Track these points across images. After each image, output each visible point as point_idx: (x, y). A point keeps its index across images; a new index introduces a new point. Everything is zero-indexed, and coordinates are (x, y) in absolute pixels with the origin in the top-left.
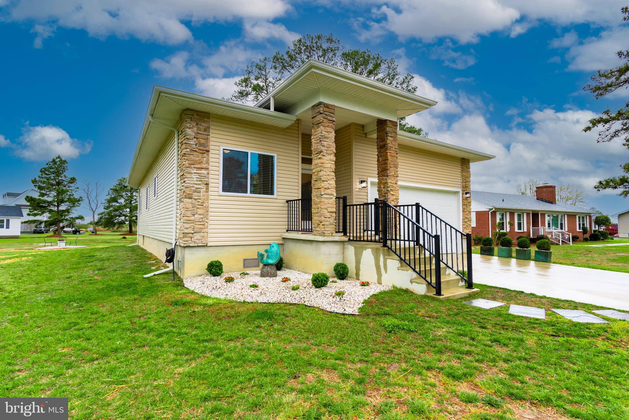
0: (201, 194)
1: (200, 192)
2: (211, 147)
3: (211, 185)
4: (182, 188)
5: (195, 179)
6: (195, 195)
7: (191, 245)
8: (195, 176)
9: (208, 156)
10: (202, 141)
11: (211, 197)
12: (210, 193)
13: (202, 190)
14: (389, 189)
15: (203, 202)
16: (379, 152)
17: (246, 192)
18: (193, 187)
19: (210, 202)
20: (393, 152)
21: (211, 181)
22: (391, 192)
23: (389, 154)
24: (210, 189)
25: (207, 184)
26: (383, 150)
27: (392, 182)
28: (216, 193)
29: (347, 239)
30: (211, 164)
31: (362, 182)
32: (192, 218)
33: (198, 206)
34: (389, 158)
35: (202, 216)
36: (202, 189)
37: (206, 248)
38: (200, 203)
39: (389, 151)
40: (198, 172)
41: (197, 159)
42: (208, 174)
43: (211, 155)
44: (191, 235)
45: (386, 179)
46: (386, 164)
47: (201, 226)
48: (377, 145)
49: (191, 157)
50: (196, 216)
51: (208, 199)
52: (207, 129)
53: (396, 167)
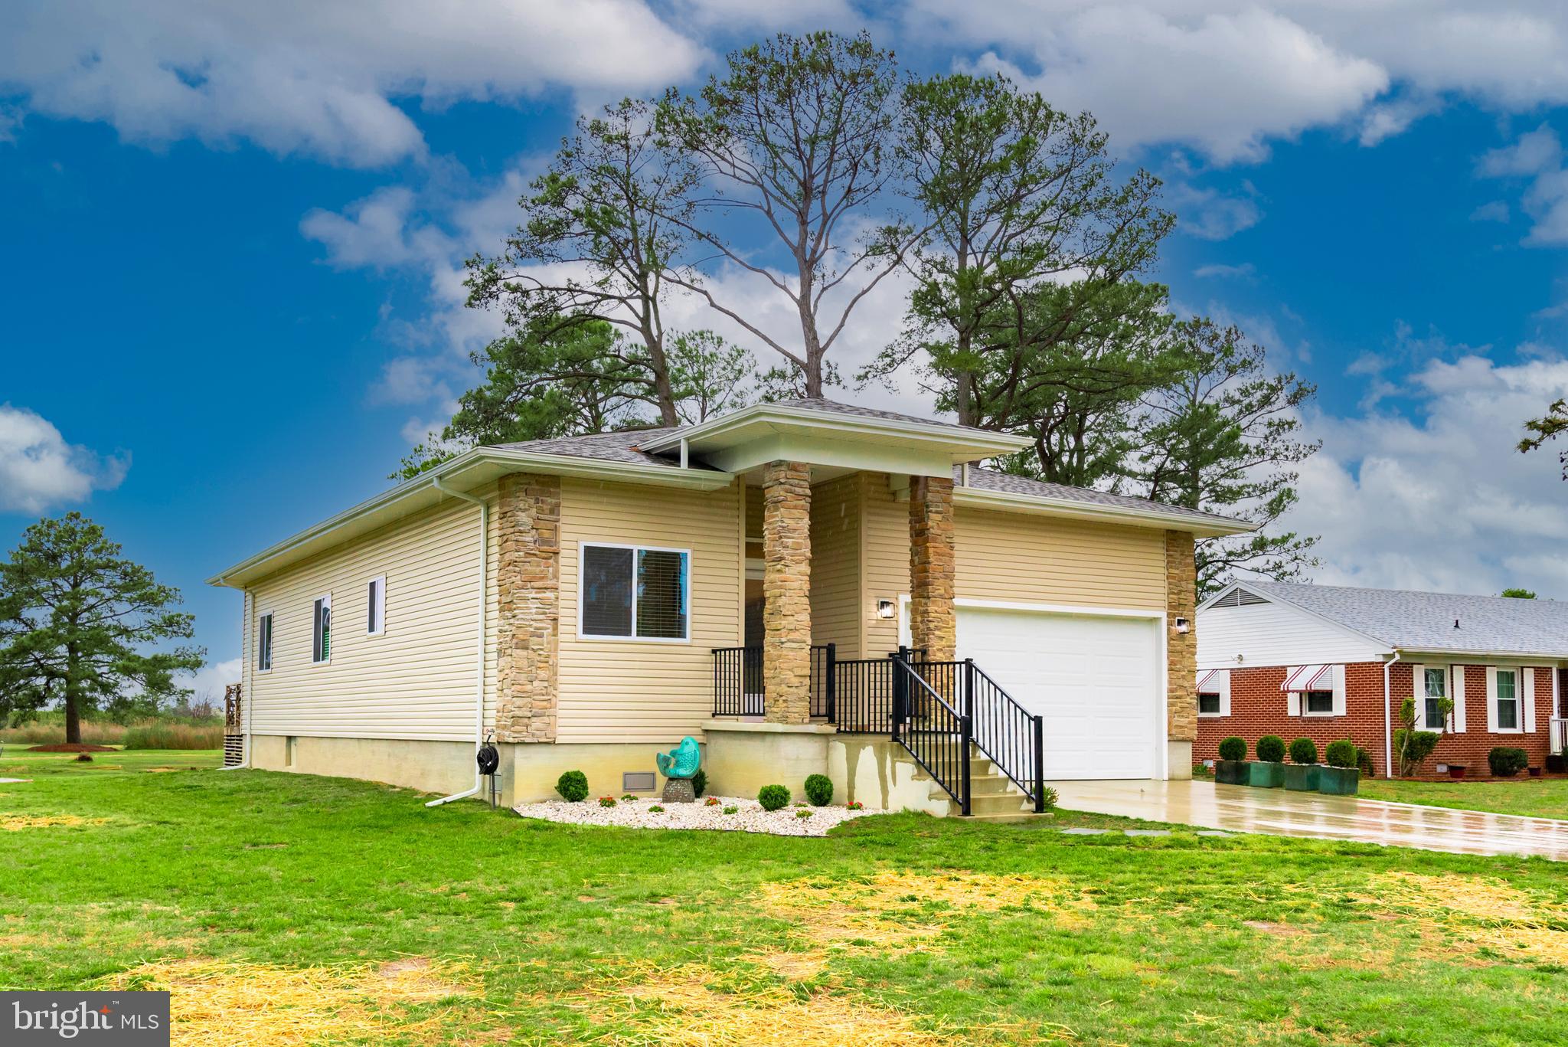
0: (545, 640)
1: (541, 636)
2: (563, 544)
3: (561, 620)
4: (511, 628)
5: (534, 610)
6: (534, 643)
7: (527, 740)
8: (533, 605)
9: (557, 562)
10: (547, 534)
11: (561, 645)
12: (561, 637)
13: (545, 632)
14: (932, 625)
15: (548, 657)
16: (915, 543)
17: (628, 633)
18: (530, 626)
19: (561, 654)
20: (941, 545)
21: (562, 612)
22: (937, 633)
23: (931, 550)
24: (561, 629)
25: (555, 619)
26: (920, 539)
27: (939, 610)
28: (572, 638)
29: (833, 729)
30: (562, 578)
31: (883, 604)
32: (529, 687)
33: (539, 665)
34: (931, 560)
35: (546, 684)
36: (547, 629)
37: (551, 748)
38: (542, 658)
39: (932, 544)
40: (539, 596)
41: (538, 570)
42: (557, 598)
43: (562, 561)
44: (526, 720)
45: (926, 604)
46: (926, 571)
47: (545, 703)
48: (911, 528)
49: (527, 567)
50: (535, 683)
51: (556, 650)
52: (554, 510)
53: (949, 576)
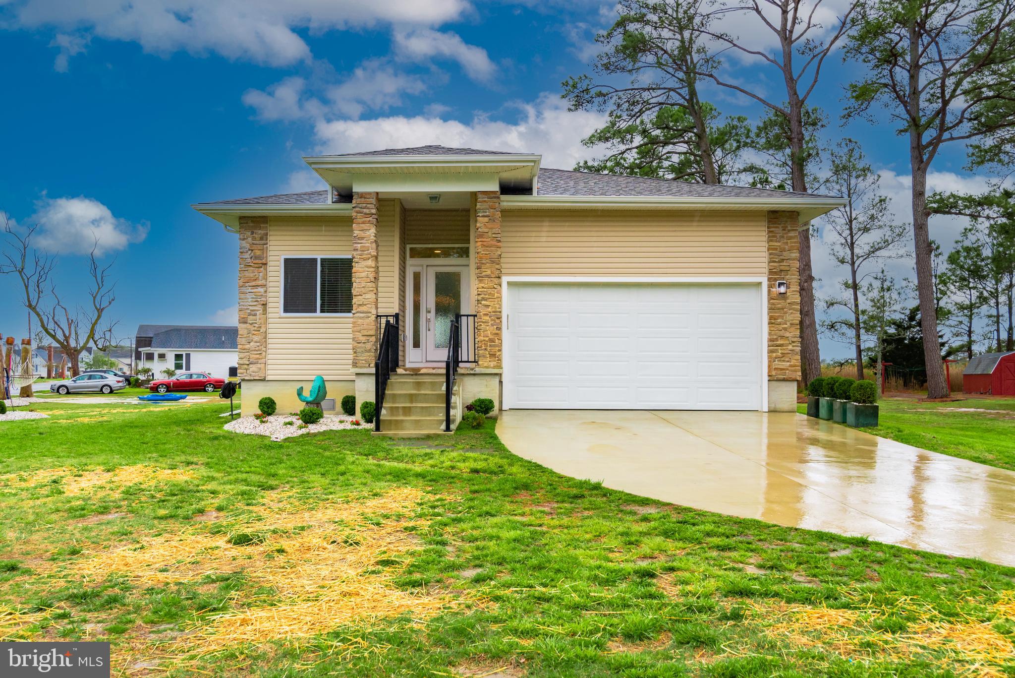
0: (258, 317)
1: (255, 315)
2: (270, 258)
3: (269, 305)
5: (250, 300)
6: (250, 319)
7: (246, 378)
8: (249, 296)
9: (266, 269)
10: (258, 253)
11: (270, 320)
12: (269, 315)
13: (258, 313)
15: (260, 327)
17: (315, 311)
18: (246, 309)
19: (270, 326)
20: (488, 240)
21: (269, 300)
22: (483, 302)
24: (269, 310)
25: (265, 305)
28: (277, 315)
30: (270, 279)
32: (247, 346)
33: (254, 332)
34: (479, 251)
35: (258, 344)
36: (258, 310)
37: (263, 383)
38: (255, 328)
40: (252, 291)
41: (252, 275)
42: (266, 292)
43: (269, 269)
44: (246, 366)
45: (477, 282)
47: (258, 356)
49: (246, 273)
50: (252, 344)
51: (266, 323)
52: (264, 237)
